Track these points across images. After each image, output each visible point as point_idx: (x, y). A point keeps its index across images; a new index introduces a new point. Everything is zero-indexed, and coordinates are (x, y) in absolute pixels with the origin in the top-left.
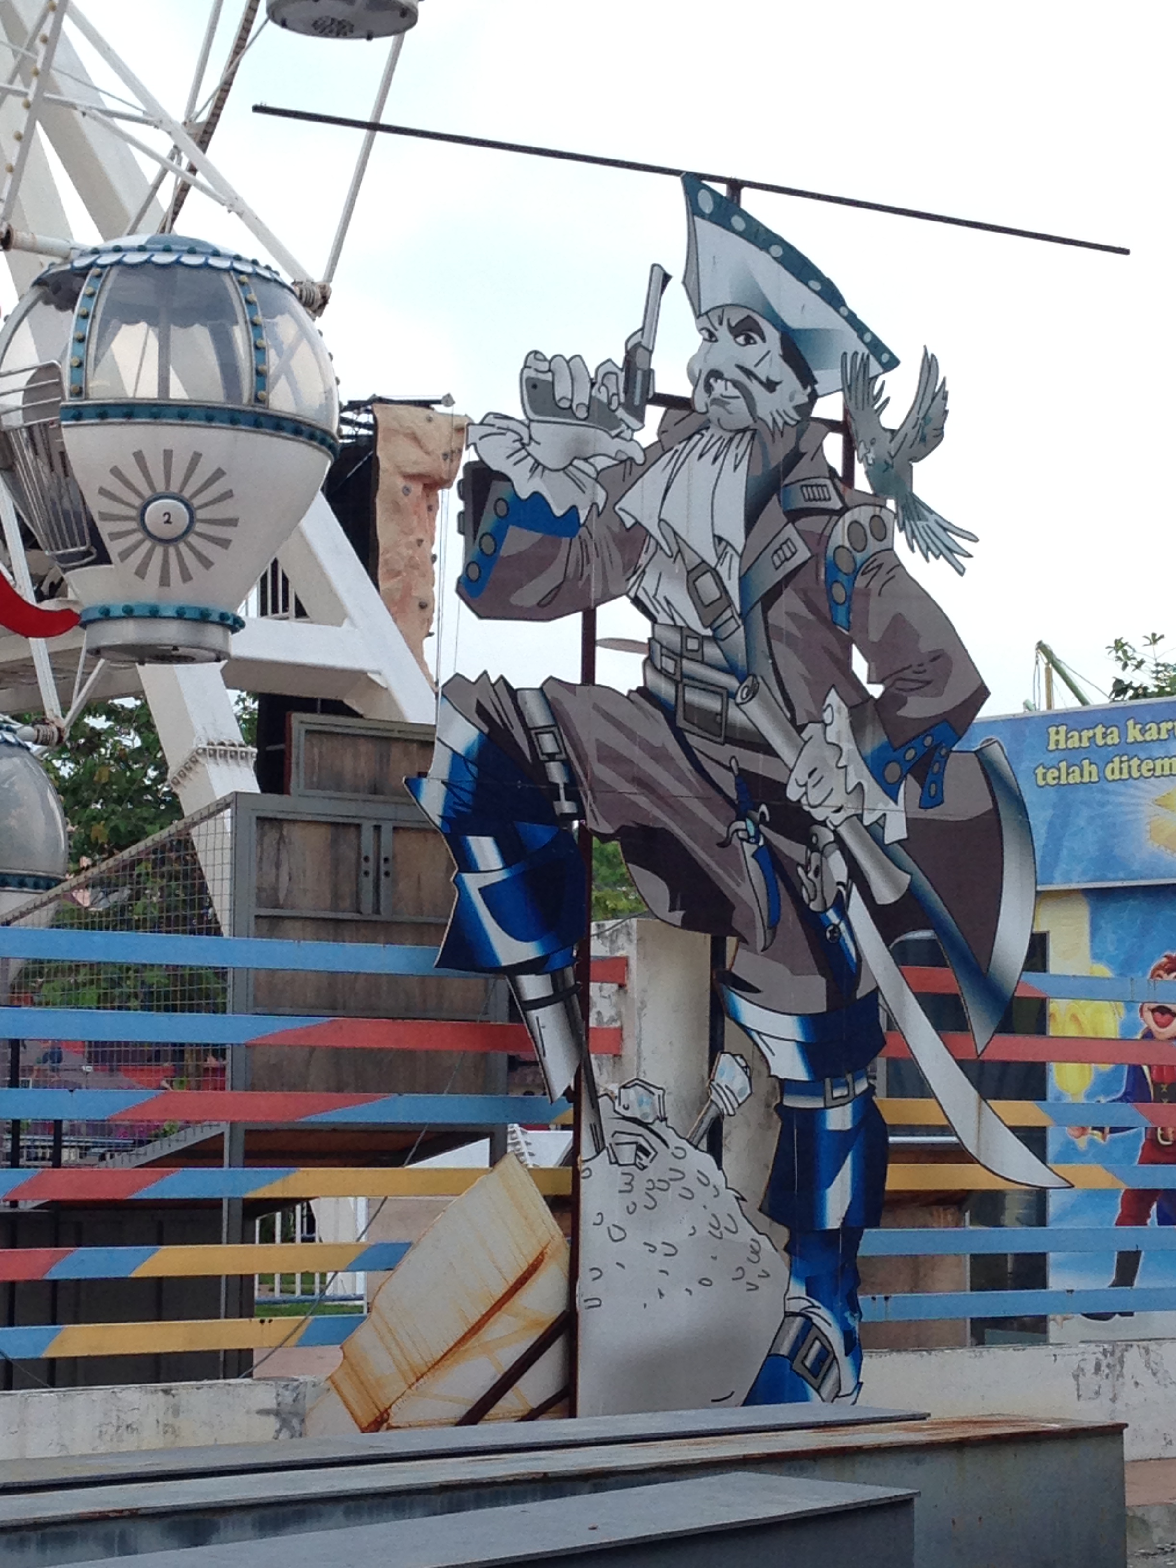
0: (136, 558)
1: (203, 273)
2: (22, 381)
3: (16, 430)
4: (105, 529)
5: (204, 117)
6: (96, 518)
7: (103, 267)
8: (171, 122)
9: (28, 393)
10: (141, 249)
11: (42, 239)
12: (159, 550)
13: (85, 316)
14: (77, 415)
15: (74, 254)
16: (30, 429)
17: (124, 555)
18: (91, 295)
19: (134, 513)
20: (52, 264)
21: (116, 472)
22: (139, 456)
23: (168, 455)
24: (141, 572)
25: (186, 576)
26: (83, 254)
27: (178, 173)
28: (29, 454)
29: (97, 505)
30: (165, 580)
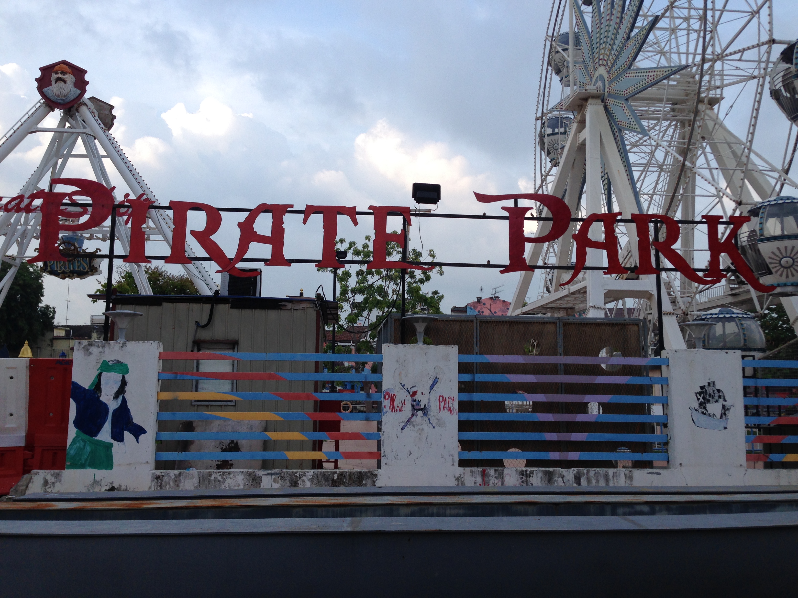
0: (779, 272)
1: (792, 204)
2: (747, 234)
3: (746, 246)
4: (771, 266)
5: (787, 167)
6: (768, 264)
7: (765, 206)
8: (778, 170)
9: (748, 237)
10: (775, 200)
11: (749, 201)
12: (785, 270)
13: (761, 218)
14: (762, 240)
15: (757, 204)
16: (749, 245)
17: (776, 272)
18: (763, 213)
19: (778, 262)
20: (752, 207)
21: (773, 253)
22: (778, 248)
23: (786, 248)
24: (781, 275)
25: (793, 275)
26: (760, 204)
27: (781, 181)
28: (750, 251)
29: (768, 261)
30: (787, 277)
